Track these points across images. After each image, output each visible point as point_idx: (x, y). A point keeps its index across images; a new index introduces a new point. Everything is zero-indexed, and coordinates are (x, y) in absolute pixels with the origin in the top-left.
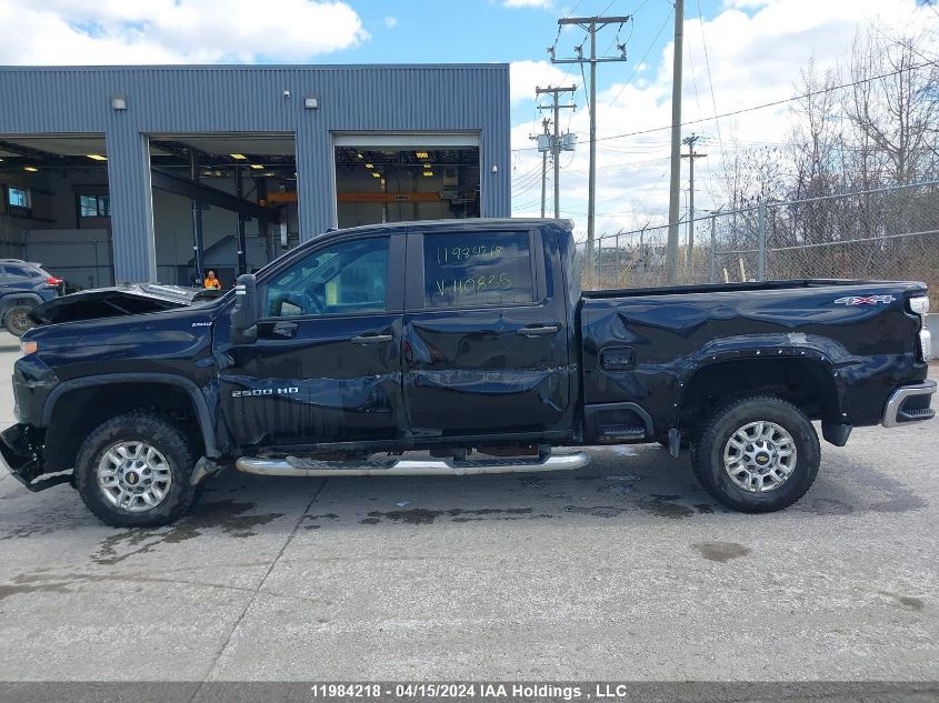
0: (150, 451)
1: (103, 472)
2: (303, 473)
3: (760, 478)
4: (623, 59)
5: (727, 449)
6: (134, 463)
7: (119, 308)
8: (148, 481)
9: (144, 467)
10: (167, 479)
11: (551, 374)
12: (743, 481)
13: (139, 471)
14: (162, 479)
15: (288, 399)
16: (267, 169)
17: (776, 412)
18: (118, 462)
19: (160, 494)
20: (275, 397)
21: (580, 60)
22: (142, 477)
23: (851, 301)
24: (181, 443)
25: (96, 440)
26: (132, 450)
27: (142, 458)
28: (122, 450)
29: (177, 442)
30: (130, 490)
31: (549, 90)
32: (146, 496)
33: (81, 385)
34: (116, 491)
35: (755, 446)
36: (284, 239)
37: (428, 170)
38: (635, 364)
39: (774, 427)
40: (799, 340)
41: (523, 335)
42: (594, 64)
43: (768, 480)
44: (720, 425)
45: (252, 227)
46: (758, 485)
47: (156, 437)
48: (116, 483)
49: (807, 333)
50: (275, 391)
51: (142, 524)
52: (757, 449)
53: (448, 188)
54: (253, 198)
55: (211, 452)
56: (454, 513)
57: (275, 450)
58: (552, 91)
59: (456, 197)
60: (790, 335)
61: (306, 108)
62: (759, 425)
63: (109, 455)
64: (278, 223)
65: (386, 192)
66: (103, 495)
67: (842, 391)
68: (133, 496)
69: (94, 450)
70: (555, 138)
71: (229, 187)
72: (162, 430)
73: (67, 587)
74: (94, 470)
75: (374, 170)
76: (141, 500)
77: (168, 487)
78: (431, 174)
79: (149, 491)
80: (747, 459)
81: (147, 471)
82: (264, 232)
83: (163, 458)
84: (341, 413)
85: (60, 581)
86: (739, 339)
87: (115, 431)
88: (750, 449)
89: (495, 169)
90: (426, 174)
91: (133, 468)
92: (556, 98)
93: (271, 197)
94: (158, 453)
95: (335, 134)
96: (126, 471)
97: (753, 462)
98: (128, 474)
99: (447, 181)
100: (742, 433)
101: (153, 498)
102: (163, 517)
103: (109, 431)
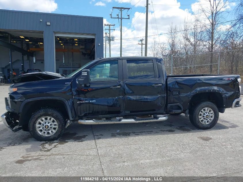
0: (52, 119)
1: (37, 125)
2: (97, 123)
3: (206, 121)
4: (129, 18)
5: (199, 114)
6: (47, 123)
7: (41, 78)
8: (51, 128)
9: (50, 124)
10: (57, 127)
11: (160, 96)
12: (202, 122)
13: (49, 125)
14: (55, 127)
15: (93, 104)
16: (30, 41)
17: (210, 105)
18: (42, 122)
19: (54, 131)
20: (89, 103)
21: (118, 18)
22: (50, 126)
23: (226, 79)
24: (61, 117)
25: (36, 116)
26: (46, 119)
27: (49, 121)
28: (43, 119)
29: (60, 116)
30: (46, 130)
31: (108, 25)
32: (50, 132)
33: (32, 100)
34: (41, 131)
35: (205, 113)
36: (34, 61)
37: (76, 44)
38: (180, 94)
39: (210, 109)
40: (216, 88)
41: (154, 87)
42: (121, 19)
43: (208, 121)
44: (198, 109)
45: (25, 57)
46: (206, 123)
47: (54, 115)
48: (41, 128)
49: (217, 86)
50: (89, 101)
51: (50, 140)
52: (206, 114)
53: (82, 49)
54: (26, 49)
55: (71, 119)
56: (134, 133)
57: (88, 118)
58: (109, 25)
59: (84, 51)
60: (214, 87)
61: (47, 25)
62: (206, 108)
63: (39, 120)
64: (33, 56)
65: (64, 49)
66: (37, 132)
67: (224, 100)
68: (46, 132)
69: (36, 119)
70: (109, 37)
71: (19, 45)
72: (56, 113)
73: (41, 158)
74: (35, 125)
75: (61, 43)
76: (48, 133)
77: (57, 129)
78: (77, 45)
79: (51, 130)
80: (203, 116)
81: (51, 125)
82: (28, 59)
83: (56, 121)
84: (107, 107)
85: (37, 157)
86: (203, 88)
87: (42, 113)
88: (204, 114)
89: (99, 44)
90: (76, 45)
91: (47, 124)
92: (110, 27)
93: (31, 49)
94: (54, 120)
95: (55, 33)
96: (45, 125)
97: (205, 117)
98: (46, 126)
99: (81, 47)
100: (202, 110)
101: (52, 132)
102: (55, 138)
103: (40, 114)
